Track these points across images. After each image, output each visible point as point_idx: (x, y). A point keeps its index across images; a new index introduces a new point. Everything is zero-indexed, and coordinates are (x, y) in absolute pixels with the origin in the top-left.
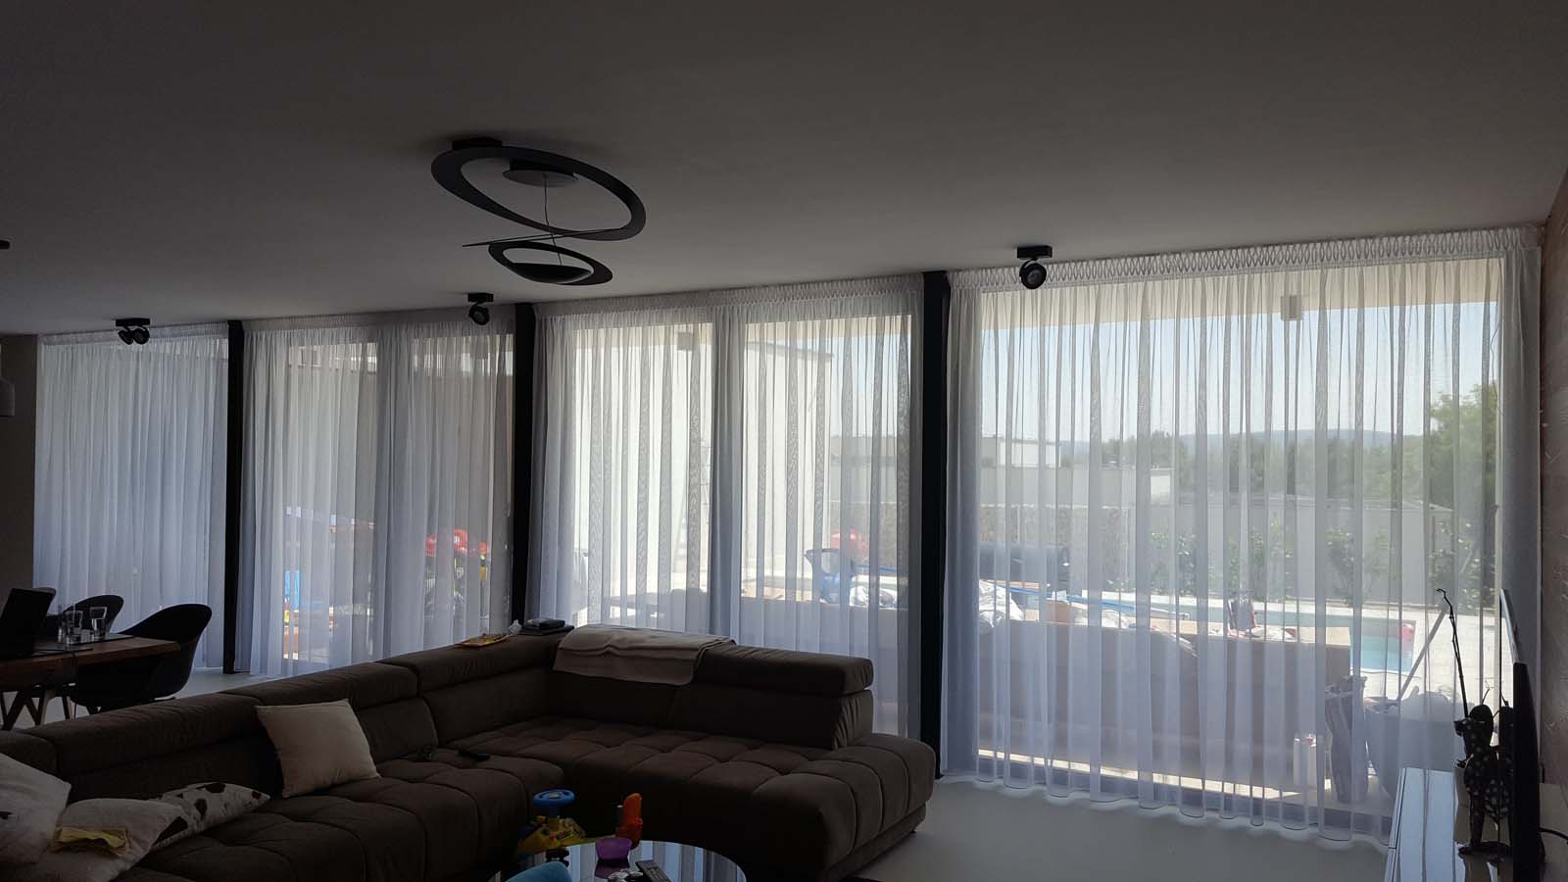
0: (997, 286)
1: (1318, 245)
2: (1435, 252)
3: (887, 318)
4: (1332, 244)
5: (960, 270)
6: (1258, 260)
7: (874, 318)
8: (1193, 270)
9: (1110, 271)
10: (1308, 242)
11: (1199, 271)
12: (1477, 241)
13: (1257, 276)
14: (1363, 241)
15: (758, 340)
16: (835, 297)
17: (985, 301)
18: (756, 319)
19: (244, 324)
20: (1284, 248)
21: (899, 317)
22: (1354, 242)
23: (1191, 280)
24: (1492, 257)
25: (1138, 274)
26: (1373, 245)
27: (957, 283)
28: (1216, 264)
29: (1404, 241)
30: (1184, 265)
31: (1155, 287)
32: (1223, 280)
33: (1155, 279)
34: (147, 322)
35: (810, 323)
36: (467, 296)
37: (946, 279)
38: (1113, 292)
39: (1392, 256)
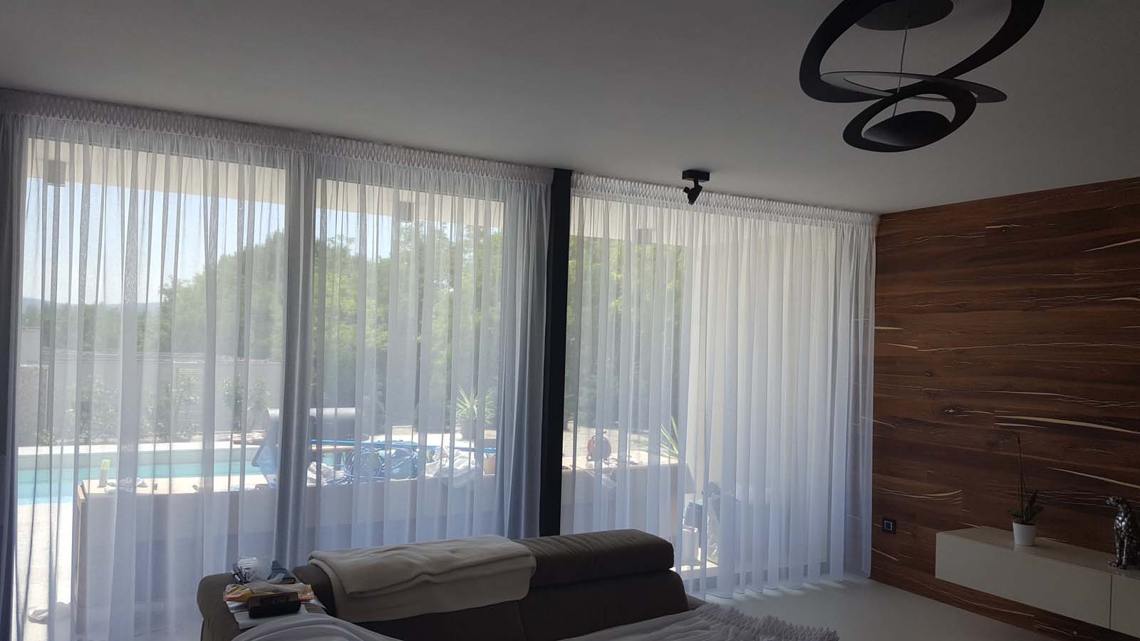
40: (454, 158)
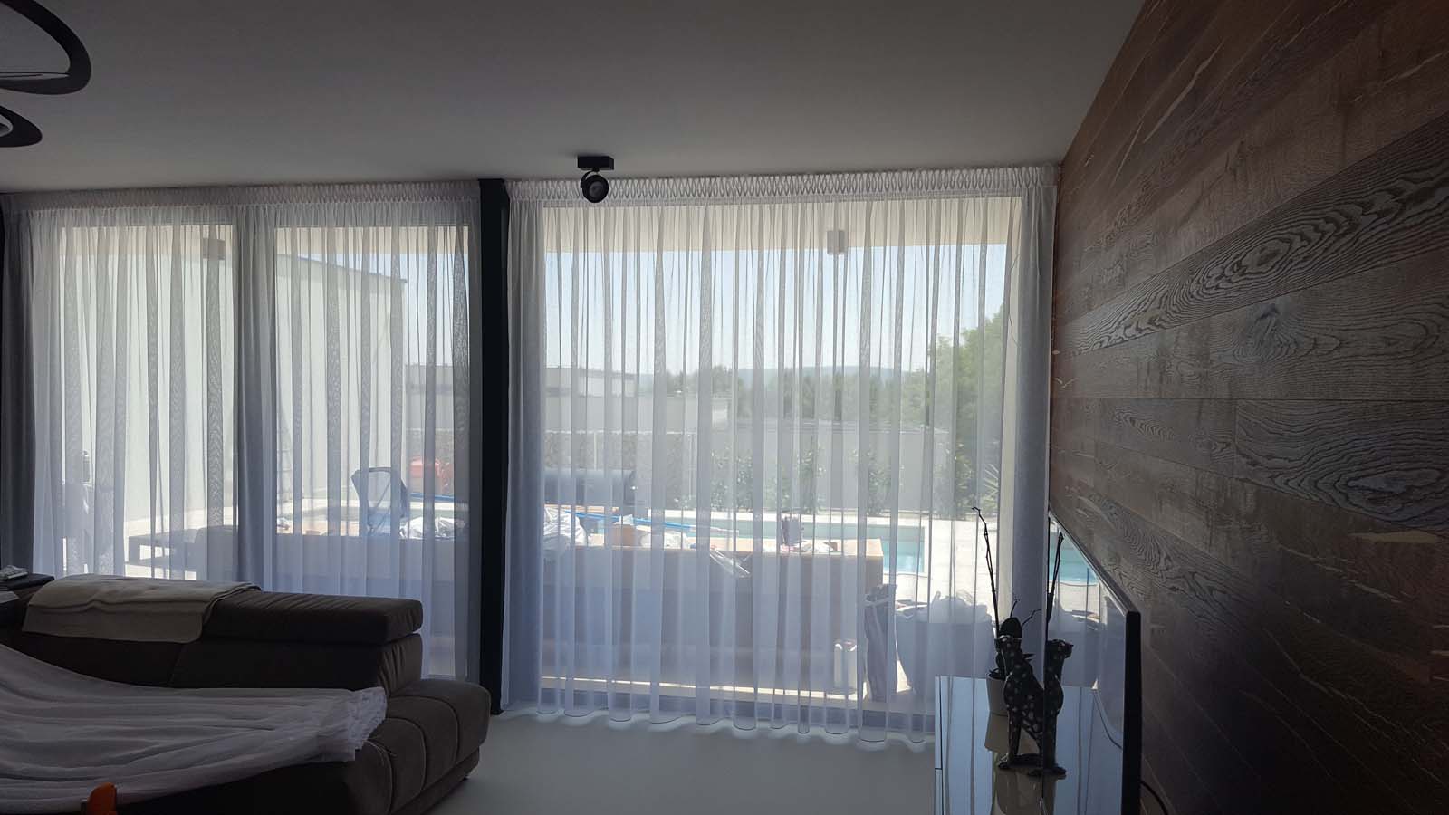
0: (559, 201)
1: (865, 175)
2: (967, 187)
3: (441, 229)
4: (877, 175)
5: (520, 180)
6: (811, 187)
7: (426, 229)
8: (752, 194)
9: (672, 191)
10: (855, 172)
11: (756, 197)
12: (1003, 178)
13: (810, 205)
14: (904, 173)
15: (289, 252)
16: (380, 201)
17: (547, 217)
18: (284, 223)
20: (834, 176)
21: (454, 229)
22: (897, 174)
23: (749, 206)
24: (1015, 196)
25: (699, 195)
26: (912, 177)
27: (518, 193)
28: (772, 189)
29: (940, 174)
30: (742, 189)
31: (716, 211)
32: (779, 208)
33: (716, 202)
35: (351, 230)
37: (505, 187)
38: (676, 213)
39: (929, 190)
40: (365, 186)
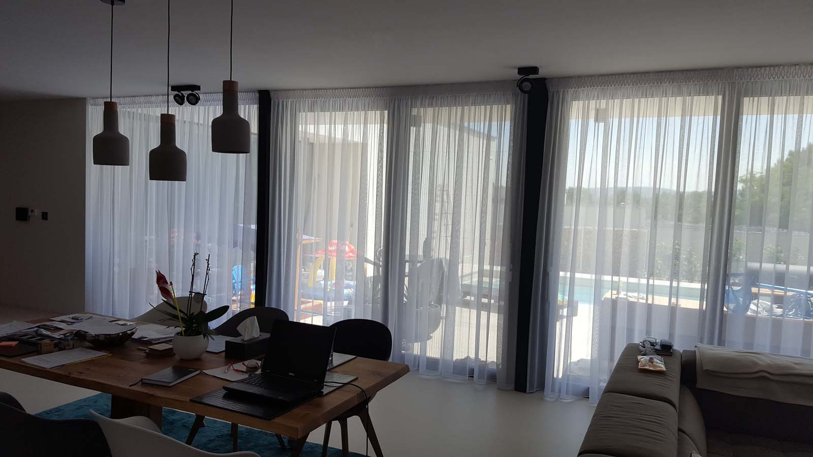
19: (272, 94)
34: (198, 88)
36: (517, 71)
